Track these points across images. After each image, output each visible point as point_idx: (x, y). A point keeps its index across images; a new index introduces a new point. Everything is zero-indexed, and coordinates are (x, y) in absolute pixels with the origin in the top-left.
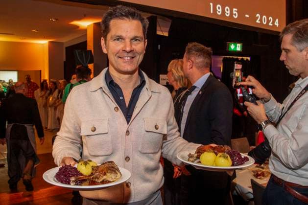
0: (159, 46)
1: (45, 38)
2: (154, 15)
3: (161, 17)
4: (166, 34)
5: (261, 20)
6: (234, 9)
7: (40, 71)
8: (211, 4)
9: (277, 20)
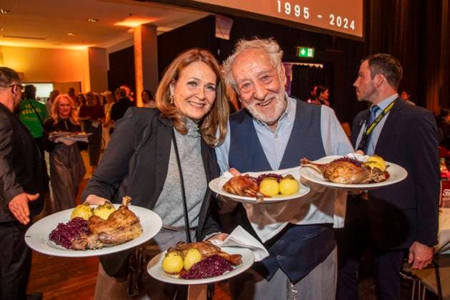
0: (219, 51)
1: (83, 42)
2: (214, 14)
3: (220, 16)
4: (227, 38)
5: (335, 21)
6: (305, 9)
7: (80, 83)
8: (279, 2)
9: (353, 22)
